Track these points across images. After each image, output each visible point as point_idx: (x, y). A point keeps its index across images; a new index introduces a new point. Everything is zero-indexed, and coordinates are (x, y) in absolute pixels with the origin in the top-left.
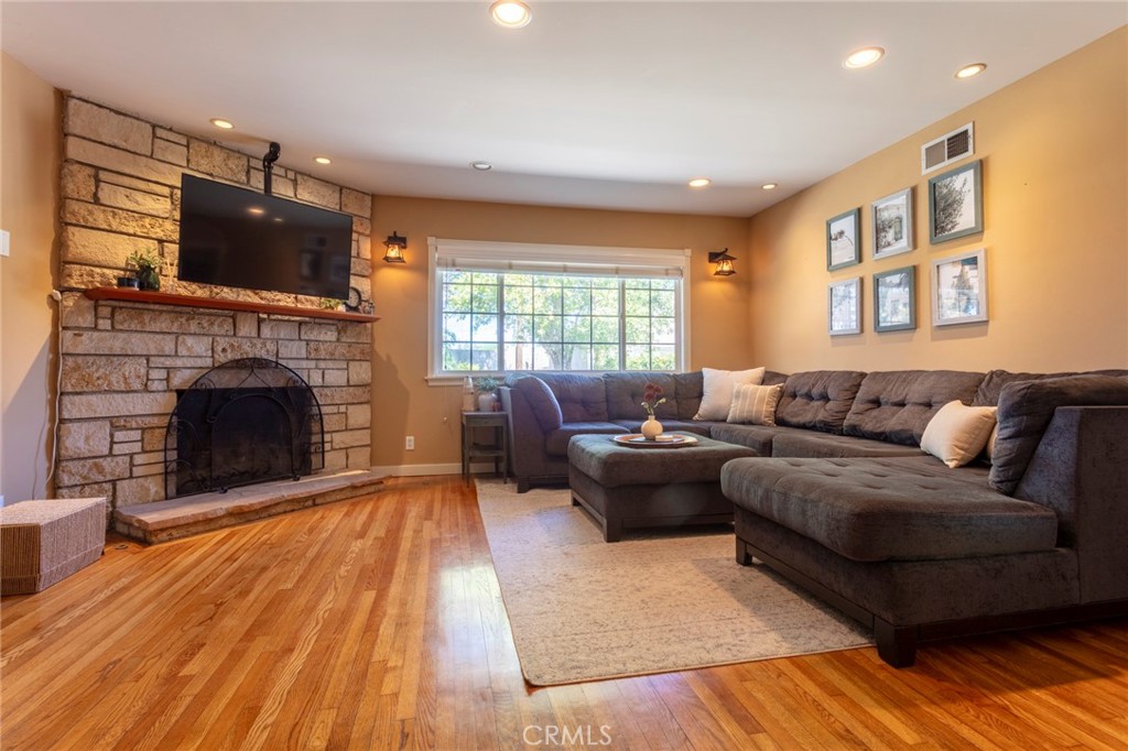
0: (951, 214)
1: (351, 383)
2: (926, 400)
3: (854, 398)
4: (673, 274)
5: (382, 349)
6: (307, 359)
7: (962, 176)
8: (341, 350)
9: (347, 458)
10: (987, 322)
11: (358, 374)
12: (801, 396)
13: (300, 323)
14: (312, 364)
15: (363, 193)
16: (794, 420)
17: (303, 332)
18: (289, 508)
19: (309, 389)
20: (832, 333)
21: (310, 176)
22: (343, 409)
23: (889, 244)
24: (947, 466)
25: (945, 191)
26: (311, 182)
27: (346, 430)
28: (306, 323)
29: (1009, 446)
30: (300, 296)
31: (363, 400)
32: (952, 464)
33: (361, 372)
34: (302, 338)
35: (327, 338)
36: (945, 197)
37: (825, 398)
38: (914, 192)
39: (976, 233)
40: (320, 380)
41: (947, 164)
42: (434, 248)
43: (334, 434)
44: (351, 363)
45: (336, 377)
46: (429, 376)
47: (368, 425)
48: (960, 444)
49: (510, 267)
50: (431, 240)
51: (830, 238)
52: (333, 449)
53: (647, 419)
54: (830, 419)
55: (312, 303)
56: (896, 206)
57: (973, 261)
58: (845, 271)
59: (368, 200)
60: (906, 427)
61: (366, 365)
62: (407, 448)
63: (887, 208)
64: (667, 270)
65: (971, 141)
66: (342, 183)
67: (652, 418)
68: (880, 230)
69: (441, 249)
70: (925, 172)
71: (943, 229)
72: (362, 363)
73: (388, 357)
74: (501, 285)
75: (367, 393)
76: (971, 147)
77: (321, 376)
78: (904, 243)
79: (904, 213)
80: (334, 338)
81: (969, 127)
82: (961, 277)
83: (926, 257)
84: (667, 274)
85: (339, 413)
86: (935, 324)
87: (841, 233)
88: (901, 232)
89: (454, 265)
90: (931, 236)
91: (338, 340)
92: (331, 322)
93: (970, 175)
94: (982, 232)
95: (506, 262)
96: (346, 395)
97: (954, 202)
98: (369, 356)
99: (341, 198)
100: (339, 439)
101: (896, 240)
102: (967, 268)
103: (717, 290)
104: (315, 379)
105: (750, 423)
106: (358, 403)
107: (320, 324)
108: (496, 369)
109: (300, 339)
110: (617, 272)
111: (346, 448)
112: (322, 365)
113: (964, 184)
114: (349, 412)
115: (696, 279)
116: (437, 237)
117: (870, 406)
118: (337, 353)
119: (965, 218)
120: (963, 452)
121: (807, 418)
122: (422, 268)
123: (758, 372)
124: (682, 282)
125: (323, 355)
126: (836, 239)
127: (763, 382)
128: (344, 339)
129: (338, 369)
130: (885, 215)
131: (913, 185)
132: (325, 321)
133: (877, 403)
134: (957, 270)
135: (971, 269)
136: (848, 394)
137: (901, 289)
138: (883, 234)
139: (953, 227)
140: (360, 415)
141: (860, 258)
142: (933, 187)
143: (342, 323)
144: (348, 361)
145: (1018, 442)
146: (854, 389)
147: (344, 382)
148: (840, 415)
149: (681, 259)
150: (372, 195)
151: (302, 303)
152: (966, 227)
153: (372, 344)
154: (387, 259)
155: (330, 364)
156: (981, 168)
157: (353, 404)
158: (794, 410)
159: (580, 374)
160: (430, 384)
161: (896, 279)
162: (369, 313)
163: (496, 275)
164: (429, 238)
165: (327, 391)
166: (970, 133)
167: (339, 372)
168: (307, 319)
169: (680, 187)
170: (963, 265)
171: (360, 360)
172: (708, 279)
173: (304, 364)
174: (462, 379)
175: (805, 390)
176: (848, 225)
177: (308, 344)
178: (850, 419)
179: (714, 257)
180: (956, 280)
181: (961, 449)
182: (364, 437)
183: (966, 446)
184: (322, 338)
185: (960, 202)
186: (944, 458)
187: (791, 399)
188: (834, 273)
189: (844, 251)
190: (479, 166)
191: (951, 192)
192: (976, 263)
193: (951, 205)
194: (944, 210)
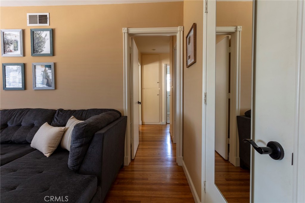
0: (40, 46)
2: (32, 122)
7: (45, 33)
10: (55, 90)
23: (11, 51)
24: (46, 156)
25: (38, 36)
29: (78, 151)
32: (47, 155)
36: (38, 38)
38: (24, 32)
39: (50, 56)
41: (38, 25)
48: (51, 145)
56: (15, 35)
63: (9, 34)
65: (48, 20)
68: (6, 43)
70: (28, 25)
71: (37, 52)
76: (48, 22)
78: (19, 52)
81: (47, 14)
82: (45, 72)
86: (34, 89)
88: (17, 47)
90: (32, 53)
93: (48, 33)
94: (53, 56)
97: (42, 41)
101: (15, 50)
102: (47, 69)
113: (45, 36)
119: (46, 49)
120: (52, 148)
130: (8, 37)
131: (23, 28)
134: (43, 69)
135: (49, 69)
138: (7, 46)
139: (41, 51)
142: (32, 32)
145: (81, 149)
152: (46, 53)
156: (53, 32)
161: (15, 67)
166: (48, 17)
170: (45, 67)
180: (42, 73)
181: (52, 147)
183: (53, 145)
185: (44, 42)
186: (44, 153)
191: (40, 37)
192: (51, 68)
193: (40, 42)
194: (37, 43)
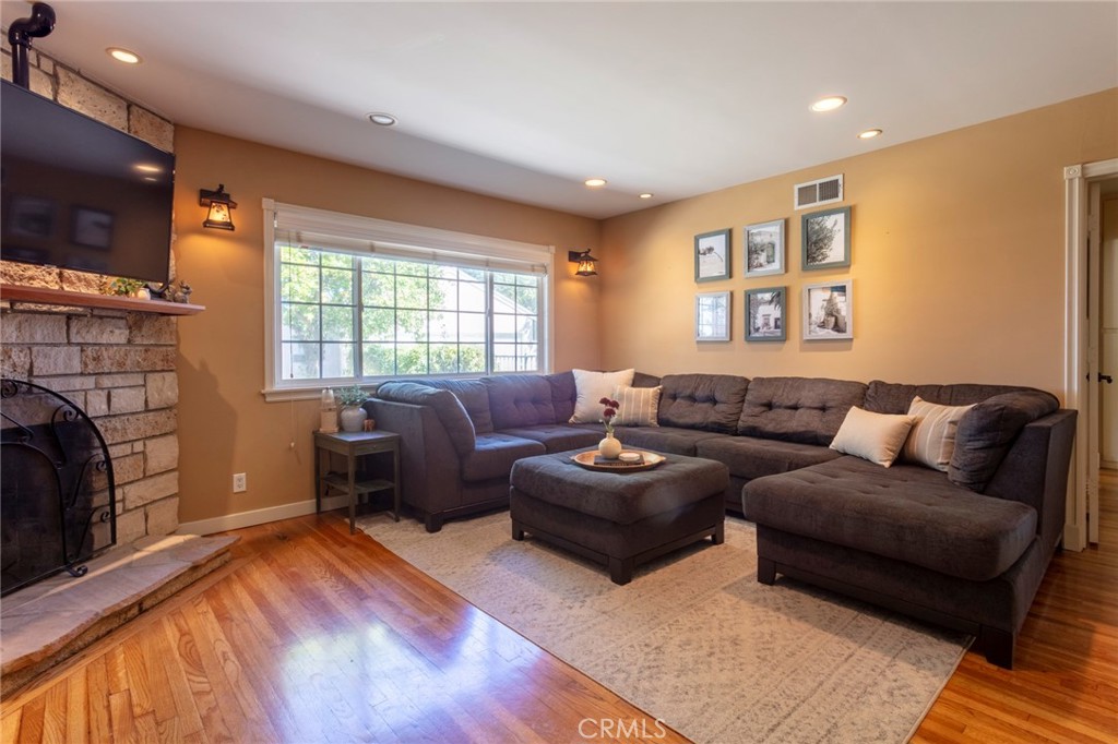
0: (821, 248)
1: (151, 406)
2: (820, 405)
3: (743, 401)
4: (538, 271)
5: (192, 352)
6: (82, 374)
7: (833, 218)
8: (135, 356)
9: (146, 520)
10: (851, 340)
11: (160, 391)
12: (683, 398)
13: (69, 317)
14: (90, 382)
15: (163, 119)
16: (681, 421)
17: (73, 330)
18: (104, 629)
19: (88, 422)
20: (698, 339)
21: (78, 73)
22: (139, 447)
23: (761, 266)
24: (883, 466)
25: (817, 227)
26: (81, 85)
27: (145, 477)
28: (78, 316)
30: (67, 272)
31: (168, 429)
32: (887, 464)
33: (164, 388)
34: (73, 341)
35: (113, 340)
36: (816, 232)
37: (713, 401)
38: (787, 222)
39: (844, 266)
40: (104, 407)
41: (819, 205)
42: (271, 214)
43: (127, 488)
44: (150, 376)
45: (128, 399)
46: (268, 389)
47: (175, 466)
49: (372, 249)
50: (267, 203)
51: (698, 252)
52: (125, 511)
53: (605, 437)
54: (724, 421)
55: (88, 284)
56: (771, 233)
57: (842, 289)
58: (711, 284)
59: (169, 129)
60: (810, 429)
61: (171, 377)
62: (236, 490)
63: (759, 234)
64: (533, 266)
65: (841, 190)
66: (131, 97)
67: (610, 435)
68: (752, 251)
69: (279, 216)
70: (797, 208)
71: (814, 259)
72: (165, 374)
73: (203, 365)
74: (358, 271)
75: (172, 418)
76: (840, 195)
77: (105, 400)
78: (777, 266)
79: (778, 241)
80: (123, 340)
81: (840, 177)
82: (830, 301)
83: (797, 281)
84: (533, 270)
85: (133, 454)
86: (805, 338)
87: (710, 250)
88: (773, 256)
89: (299, 240)
90: (803, 263)
91: (129, 342)
92: (119, 314)
93: (841, 217)
94: (849, 266)
95: (368, 242)
96: (144, 424)
97: (825, 237)
98: (172, 363)
99: (129, 120)
100: (131, 494)
101: (768, 262)
102: (836, 294)
103: (575, 288)
104: (96, 406)
105: (636, 425)
106: (161, 435)
107: (101, 317)
108: (352, 375)
109: (69, 343)
110: (487, 264)
111: (144, 505)
112: (106, 382)
113: (835, 224)
114: (148, 450)
115: (560, 277)
116: (276, 201)
117: (763, 409)
118: (128, 362)
119: (835, 252)
121: (698, 418)
122: (256, 242)
123: (628, 374)
124: (546, 279)
125: (107, 366)
126: (704, 254)
127: (634, 384)
128: (138, 340)
129: (130, 387)
130: (758, 239)
131: (786, 216)
132: (110, 313)
133: (769, 406)
134: (827, 295)
135: (840, 295)
136: (738, 398)
137: (773, 306)
138: (755, 256)
139: (823, 259)
140: (164, 452)
141: (730, 274)
142: (806, 221)
143: (137, 318)
144: (145, 373)
145: (991, 452)
146: (742, 393)
147: (140, 406)
148: (734, 417)
149: (545, 255)
150: (175, 125)
151: (72, 283)
152: (835, 260)
153: (177, 346)
154: (208, 223)
155: (119, 380)
156: (850, 213)
157: (154, 437)
158: (681, 411)
159: (445, 378)
160: (268, 399)
161: (768, 296)
162: (184, 301)
163: (350, 257)
164: (264, 200)
165: (116, 423)
166: (841, 182)
167: (133, 392)
168: (80, 309)
169: (576, 184)
170: (832, 291)
171: (163, 371)
172: (568, 277)
173: (77, 383)
174: (320, 391)
175: (688, 392)
176: (719, 243)
177: (82, 351)
178: (745, 420)
179: (574, 257)
180: (825, 303)
181: (892, 451)
182: (170, 484)
184: (104, 339)
185: (831, 239)
186: (870, 458)
187: (671, 401)
188: (702, 285)
189: (714, 265)
190: (376, 119)
191: (822, 229)
192: (845, 291)
193: (821, 240)
194: (816, 243)
